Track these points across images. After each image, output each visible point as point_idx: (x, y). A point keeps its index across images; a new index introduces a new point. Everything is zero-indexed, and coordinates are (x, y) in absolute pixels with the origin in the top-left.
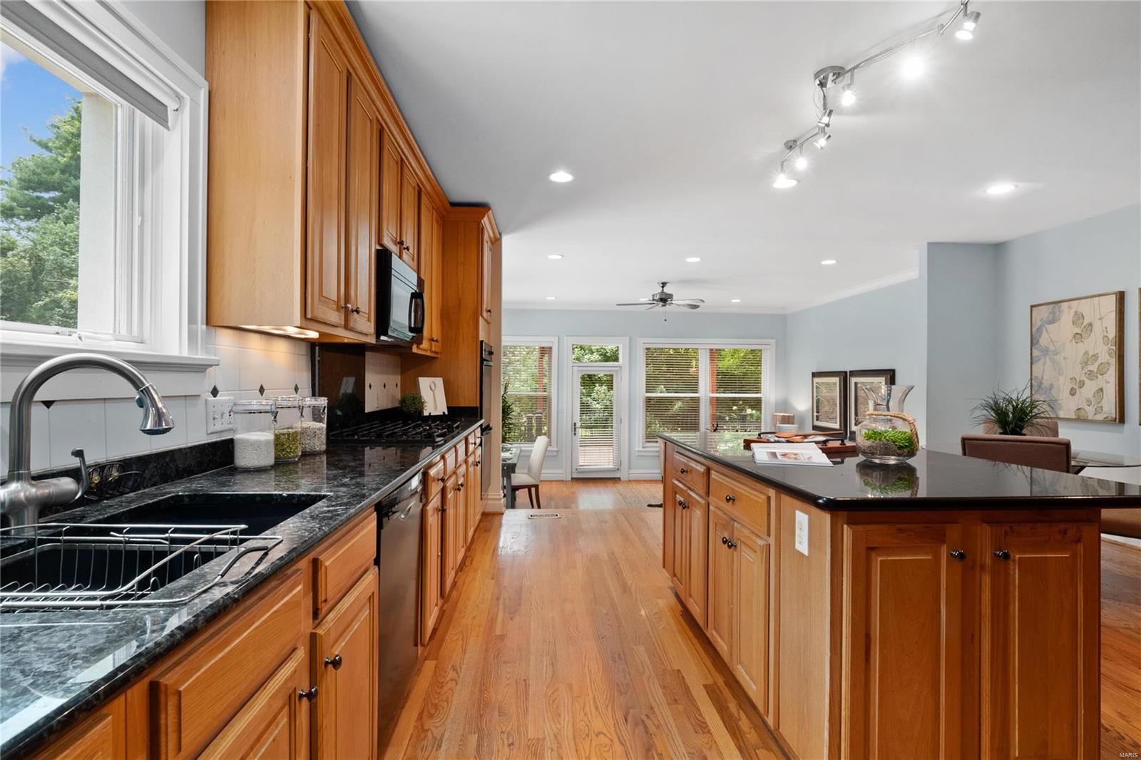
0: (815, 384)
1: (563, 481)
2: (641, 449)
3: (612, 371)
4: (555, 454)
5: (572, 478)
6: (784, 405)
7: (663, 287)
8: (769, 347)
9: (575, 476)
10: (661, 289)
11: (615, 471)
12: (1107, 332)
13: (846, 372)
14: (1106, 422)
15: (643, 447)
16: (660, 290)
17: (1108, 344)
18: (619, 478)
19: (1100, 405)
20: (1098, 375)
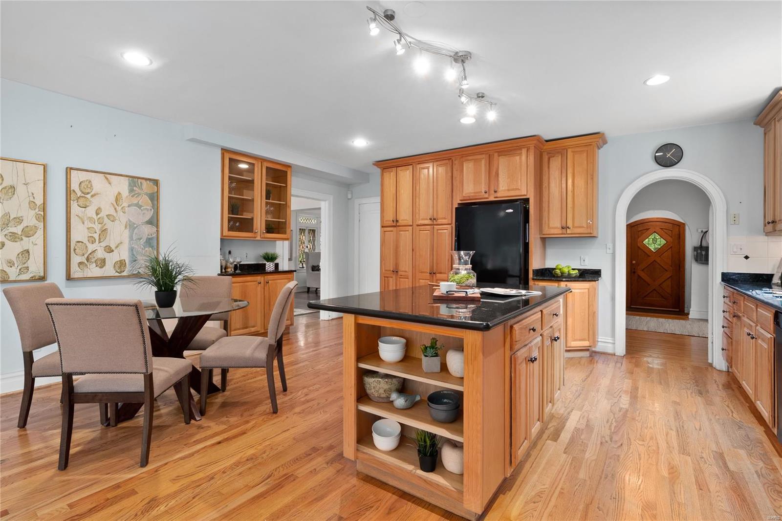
12: (34, 198)
14: (33, 280)
17: (35, 209)
19: (26, 265)
20: (23, 238)
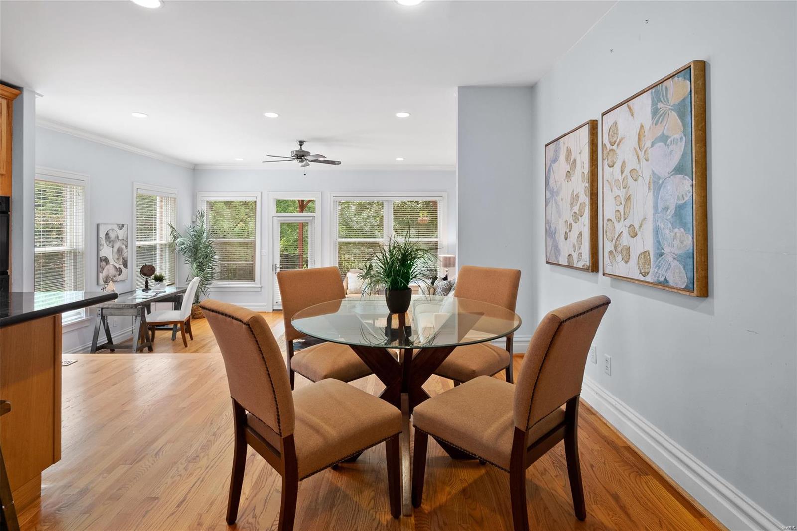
1: (266, 312)
3: (307, 220)
4: (259, 290)
5: (274, 310)
7: (301, 145)
8: (442, 198)
9: (276, 308)
10: (300, 147)
12: (584, 167)
14: (584, 270)
16: (298, 148)
17: (584, 181)
19: (580, 251)
20: (579, 217)
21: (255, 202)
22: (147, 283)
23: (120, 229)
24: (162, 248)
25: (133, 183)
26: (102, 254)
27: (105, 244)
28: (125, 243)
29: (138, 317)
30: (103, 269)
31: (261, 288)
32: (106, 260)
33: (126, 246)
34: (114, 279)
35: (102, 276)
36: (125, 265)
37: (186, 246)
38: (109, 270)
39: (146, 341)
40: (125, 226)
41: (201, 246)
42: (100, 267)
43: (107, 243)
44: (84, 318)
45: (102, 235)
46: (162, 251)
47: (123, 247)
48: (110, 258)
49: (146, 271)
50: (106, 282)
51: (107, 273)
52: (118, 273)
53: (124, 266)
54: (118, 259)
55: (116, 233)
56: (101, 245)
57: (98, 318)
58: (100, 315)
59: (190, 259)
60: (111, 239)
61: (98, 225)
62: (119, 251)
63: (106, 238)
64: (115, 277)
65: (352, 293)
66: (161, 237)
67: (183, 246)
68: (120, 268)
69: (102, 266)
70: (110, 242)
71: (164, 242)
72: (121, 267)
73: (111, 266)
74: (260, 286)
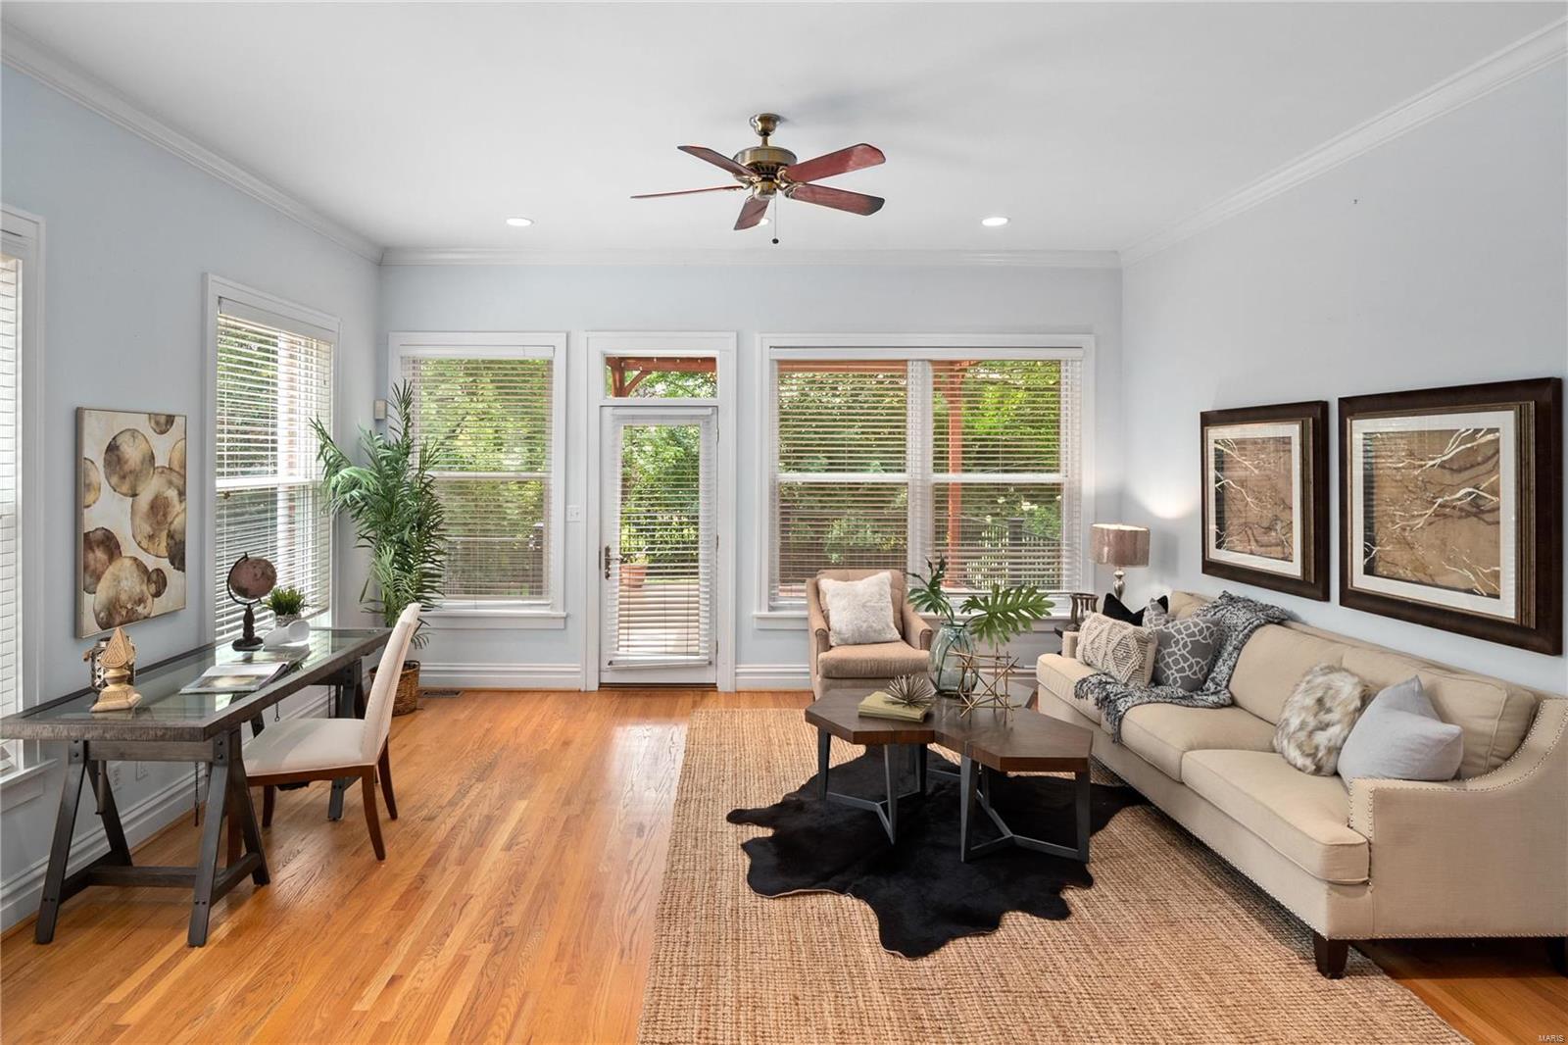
0: (1211, 447)
1: (579, 692)
2: (765, 613)
3: (695, 417)
4: (560, 624)
5: (601, 685)
6: (1119, 501)
7: (765, 133)
8: (1079, 353)
9: (607, 678)
10: (763, 135)
11: (704, 667)
13: (1324, 406)
15: (772, 608)
18: (714, 686)
21: (550, 362)
22: (249, 620)
23: (162, 433)
24: (291, 500)
25: (204, 276)
26: (93, 520)
27: (105, 485)
28: (175, 479)
29: (214, 768)
30: (99, 578)
31: (565, 618)
32: (109, 544)
33: (182, 494)
34: (140, 609)
35: (91, 602)
36: (178, 559)
37: (363, 491)
38: (120, 580)
39: (244, 852)
40: (179, 421)
41: (404, 491)
42: (86, 568)
43: (115, 480)
44: (22, 771)
45: (94, 451)
46: (291, 508)
47: (172, 494)
48: (124, 532)
49: (245, 580)
50: (106, 624)
51: (112, 593)
52: (153, 589)
53: (172, 563)
54: (151, 537)
55: (144, 446)
56: (88, 486)
57: (72, 768)
58: (81, 757)
59: (372, 534)
60: (127, 468)
61: (78, 415)
62: (158, 509)
63: (108, 463)
64: (141, 601)
65: (845, 643)
66: (291, 465)
67: (354, 493)
68: (159, 571)
69: (92, 566)
70: (124, 477)
71: (299, 479)
72: (165, 564)
73: (128, 563)
74: (564, 614)
